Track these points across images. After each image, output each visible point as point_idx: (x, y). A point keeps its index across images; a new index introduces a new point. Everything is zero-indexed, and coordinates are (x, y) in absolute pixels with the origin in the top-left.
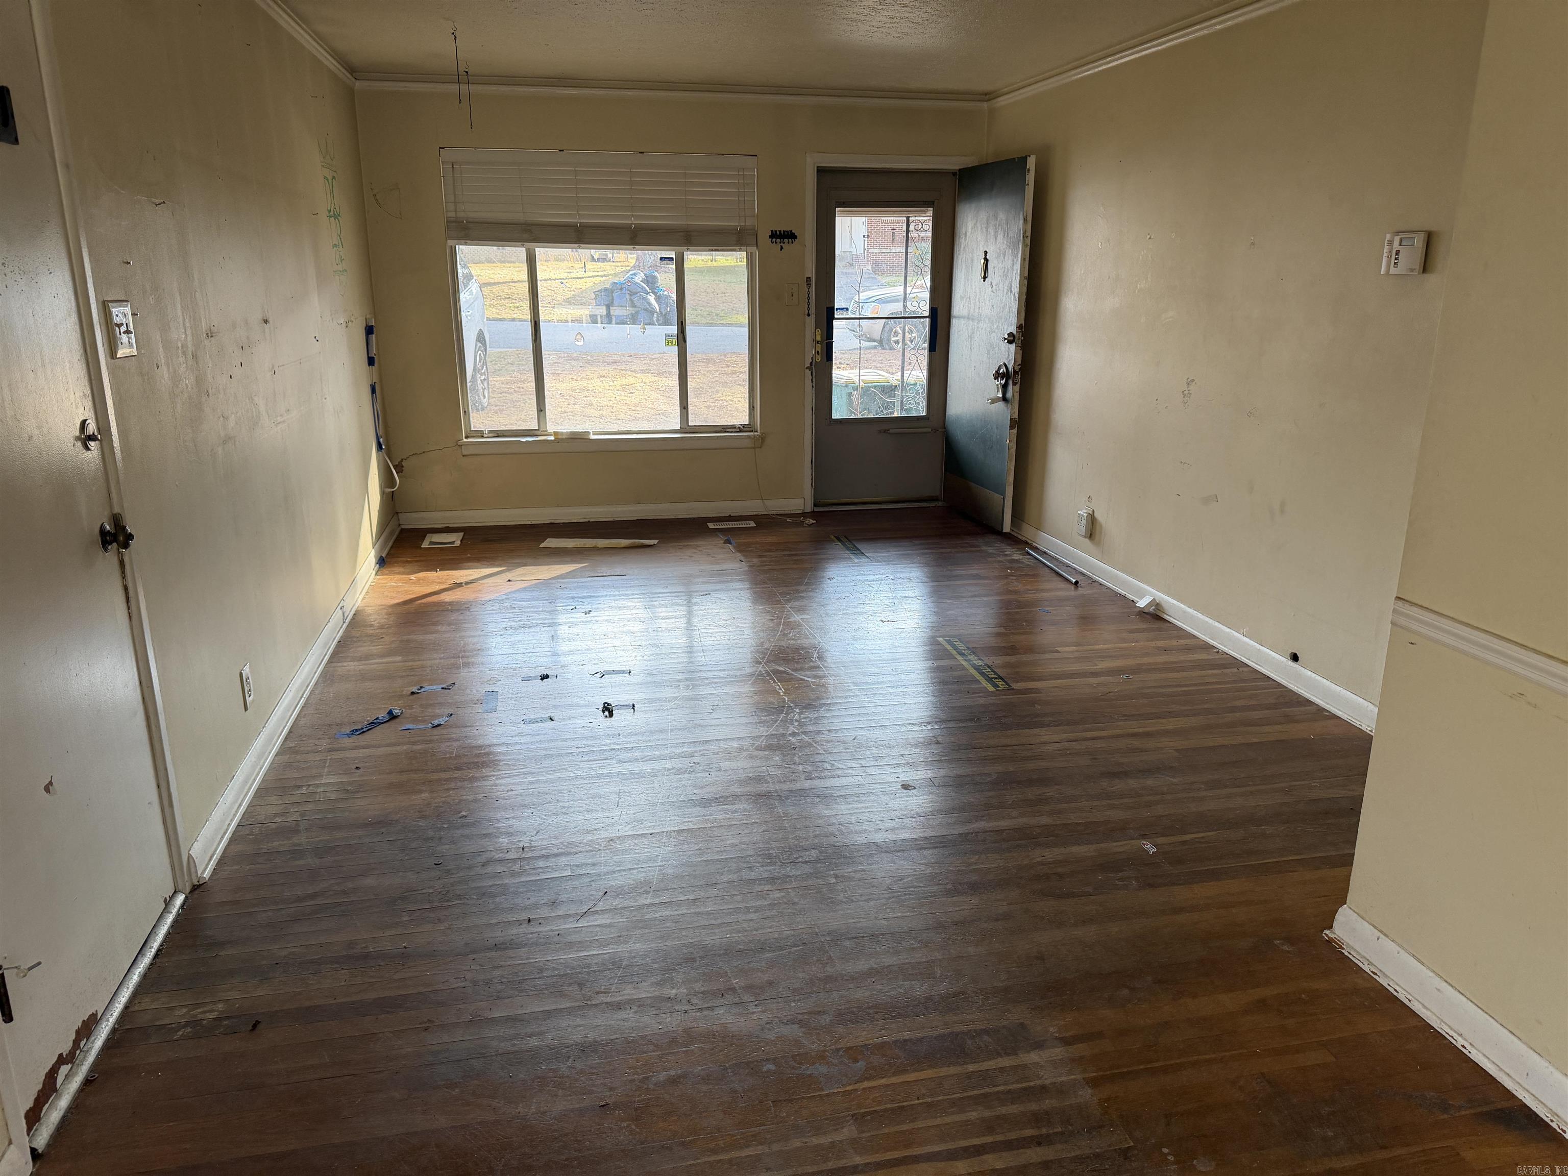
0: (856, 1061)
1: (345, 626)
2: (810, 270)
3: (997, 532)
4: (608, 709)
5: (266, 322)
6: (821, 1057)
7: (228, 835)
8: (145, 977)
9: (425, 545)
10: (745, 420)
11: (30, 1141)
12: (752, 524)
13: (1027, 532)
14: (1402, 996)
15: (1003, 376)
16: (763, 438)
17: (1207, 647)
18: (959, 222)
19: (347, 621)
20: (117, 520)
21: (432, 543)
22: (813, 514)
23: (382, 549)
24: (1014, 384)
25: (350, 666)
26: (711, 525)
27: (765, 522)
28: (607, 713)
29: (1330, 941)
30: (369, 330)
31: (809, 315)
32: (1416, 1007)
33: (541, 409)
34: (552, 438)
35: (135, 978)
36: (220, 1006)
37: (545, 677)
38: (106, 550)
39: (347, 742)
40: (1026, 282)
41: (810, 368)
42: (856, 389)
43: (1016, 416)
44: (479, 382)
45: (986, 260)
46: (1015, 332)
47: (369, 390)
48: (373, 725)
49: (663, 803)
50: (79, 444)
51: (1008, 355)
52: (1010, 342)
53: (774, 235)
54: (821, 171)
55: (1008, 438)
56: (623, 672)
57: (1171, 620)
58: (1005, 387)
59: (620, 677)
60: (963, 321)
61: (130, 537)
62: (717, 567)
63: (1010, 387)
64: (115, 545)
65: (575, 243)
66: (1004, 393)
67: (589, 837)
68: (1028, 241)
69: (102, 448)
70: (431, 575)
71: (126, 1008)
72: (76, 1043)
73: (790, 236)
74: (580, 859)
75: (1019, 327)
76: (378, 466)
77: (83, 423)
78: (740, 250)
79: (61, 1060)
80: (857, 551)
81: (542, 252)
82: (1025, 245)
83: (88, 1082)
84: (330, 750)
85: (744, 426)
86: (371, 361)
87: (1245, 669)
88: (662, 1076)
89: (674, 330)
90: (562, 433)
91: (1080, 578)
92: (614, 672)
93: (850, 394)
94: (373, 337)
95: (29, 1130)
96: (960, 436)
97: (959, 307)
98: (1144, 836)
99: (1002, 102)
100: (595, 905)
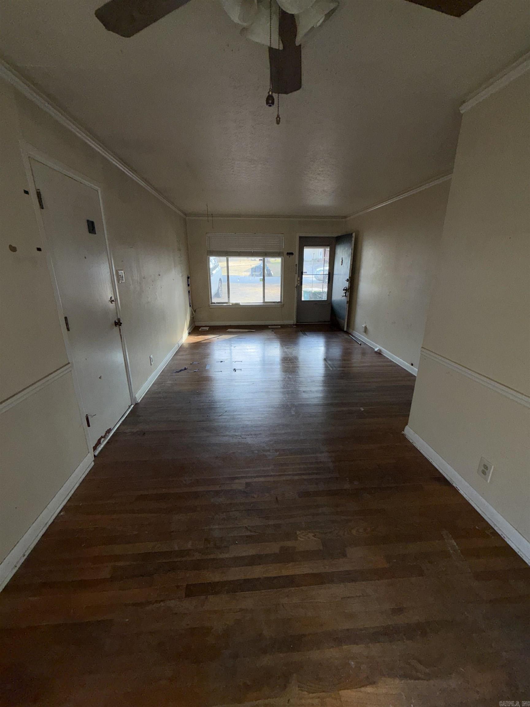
0: (277, 452)
1: (179, 348)
2: (297, 263)
3: (343, 331)
4: (235, 370)
5: (159, 275)
6: (269, 451)
7: (145, 393)
8: (123, 422)
9: (200, 330)
10: (280, 301)
11: (94, 453)
12: (280, 327)
13: (350, 331)
14: (418, 448)
15: (345, 290)
16: (283, 305)
17: (391, 361)
18: (336, 250)
19: (179, 347)
20: (119, 320)
21: (201, 329)
22: (296, 325)
23: (190, 330)
24: (348, 292)
25: (179, 357)
26: (269, 327)
27: (283, 326)
28: (234, 371)
29: (403, 434)
30: (188, 278)
31: (296, 274)
32: (421, 451)
33: (229, 297)
34: (231, 304)
35: (121, 422)
36: (138, 429)
37: (221, 362)
38: (116, 326)
39: (174, 374)
40: (352, 266)
41: (296, 287)
42: (311, 293)
43: (348, 300)
44: (219, 291)
45: (342, 260)
46: (348, 279)
47: (188, 292)
48: (181, 371)
49: (244, 392)
50: (110, 302)
51: (347, 285)
52: (347, 281)
53: (288, 254)
54: (300, 237)
55: (346, 306)
56: (240, 361)
57: (383, 354)
58: (346, 293)
59: (239, 363)
60: (336, 276)
61: (121, 323)
62: (269, 337)
63: (347, 293)
64: (118, 325)
65: (238, 256)
66: (345, 294)
67: (225, 399)
68: (352, 255)
69: (116, 303)
70: (200, 337)
71: (118, 428)
72: (106, 434)
73: (292, 254)
74: (222, 403)
75: (350, 277)
76: (190, 311)
77: (111, 298)
78: (279, 257)
79: (102, 437)
80: (305, 334)
81: (230, 259)
82: (351, 256)
83: (108, 443)
84: (171, 376)
85: (279, 302)
86: (188, 285)
87: (400, 367)
88: (231, 452)
89: (262, 278)
90: (233, 303)
91: (362, 343)
92: (238, 361)
93: (310, 294)
94: (189, 280)
95: (94, 451)
96: (334, 305)
97: (336, 271)
98: (361, 406)
99: (348, 219)
100: (223, 414)
